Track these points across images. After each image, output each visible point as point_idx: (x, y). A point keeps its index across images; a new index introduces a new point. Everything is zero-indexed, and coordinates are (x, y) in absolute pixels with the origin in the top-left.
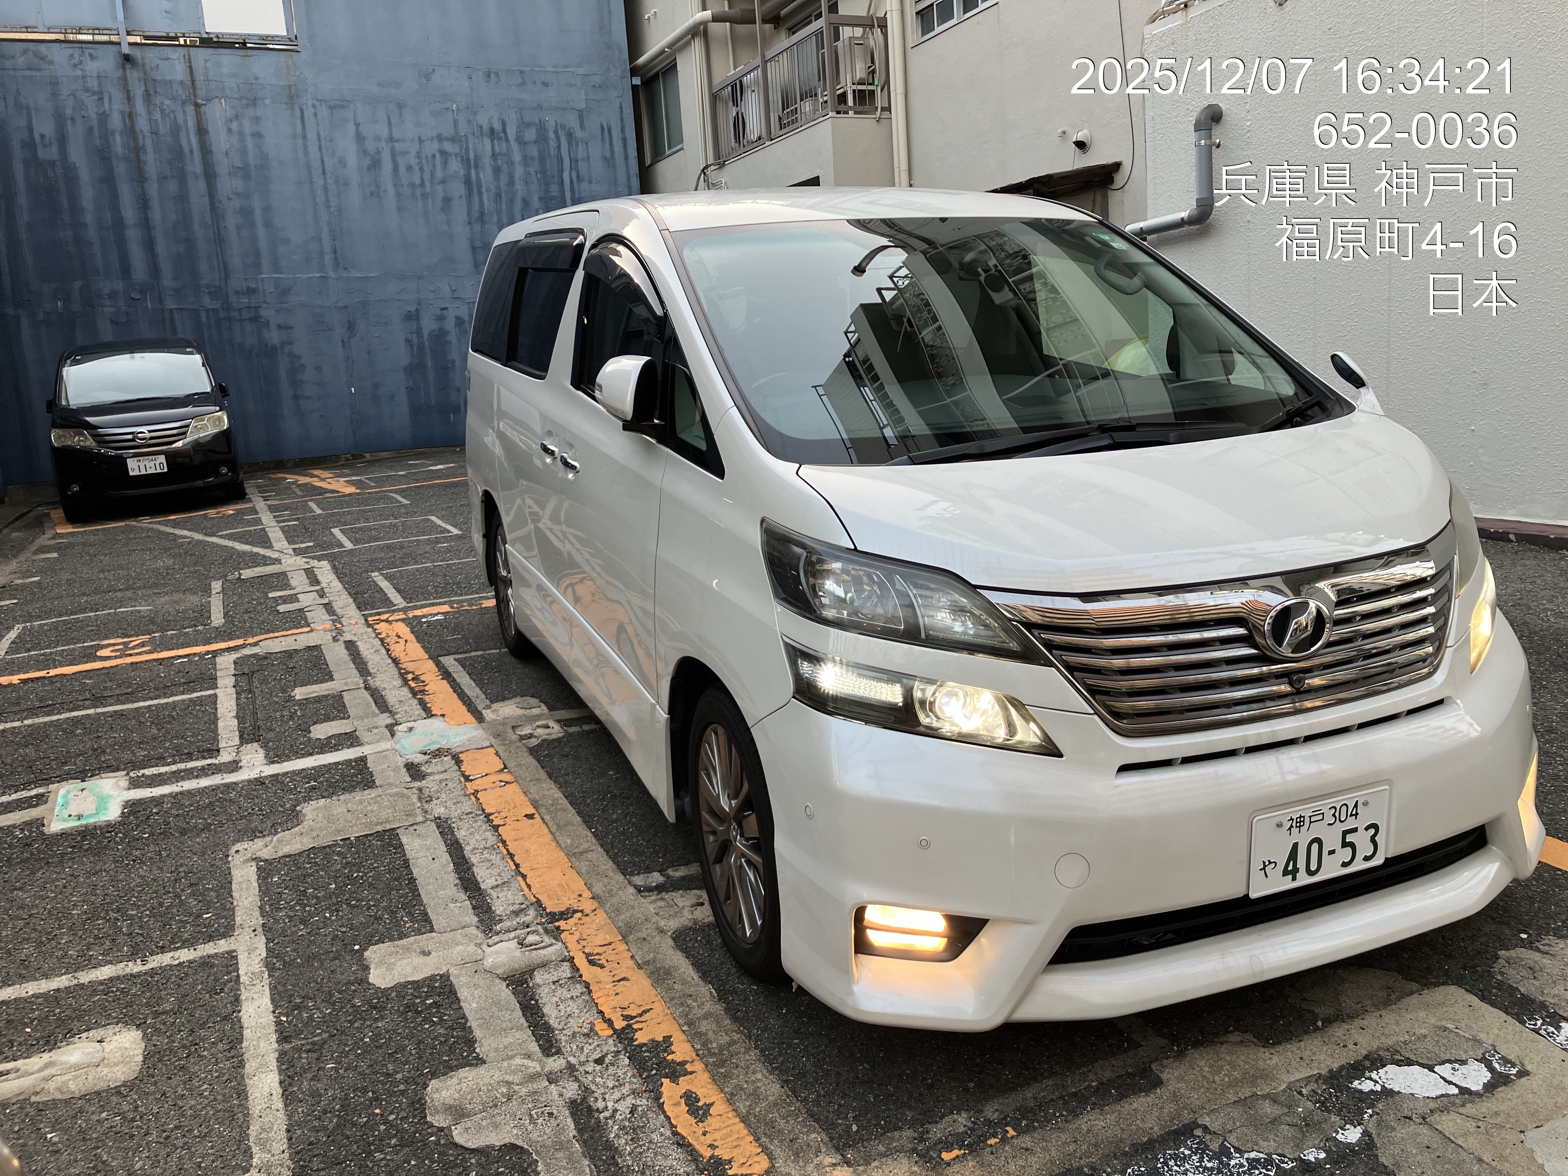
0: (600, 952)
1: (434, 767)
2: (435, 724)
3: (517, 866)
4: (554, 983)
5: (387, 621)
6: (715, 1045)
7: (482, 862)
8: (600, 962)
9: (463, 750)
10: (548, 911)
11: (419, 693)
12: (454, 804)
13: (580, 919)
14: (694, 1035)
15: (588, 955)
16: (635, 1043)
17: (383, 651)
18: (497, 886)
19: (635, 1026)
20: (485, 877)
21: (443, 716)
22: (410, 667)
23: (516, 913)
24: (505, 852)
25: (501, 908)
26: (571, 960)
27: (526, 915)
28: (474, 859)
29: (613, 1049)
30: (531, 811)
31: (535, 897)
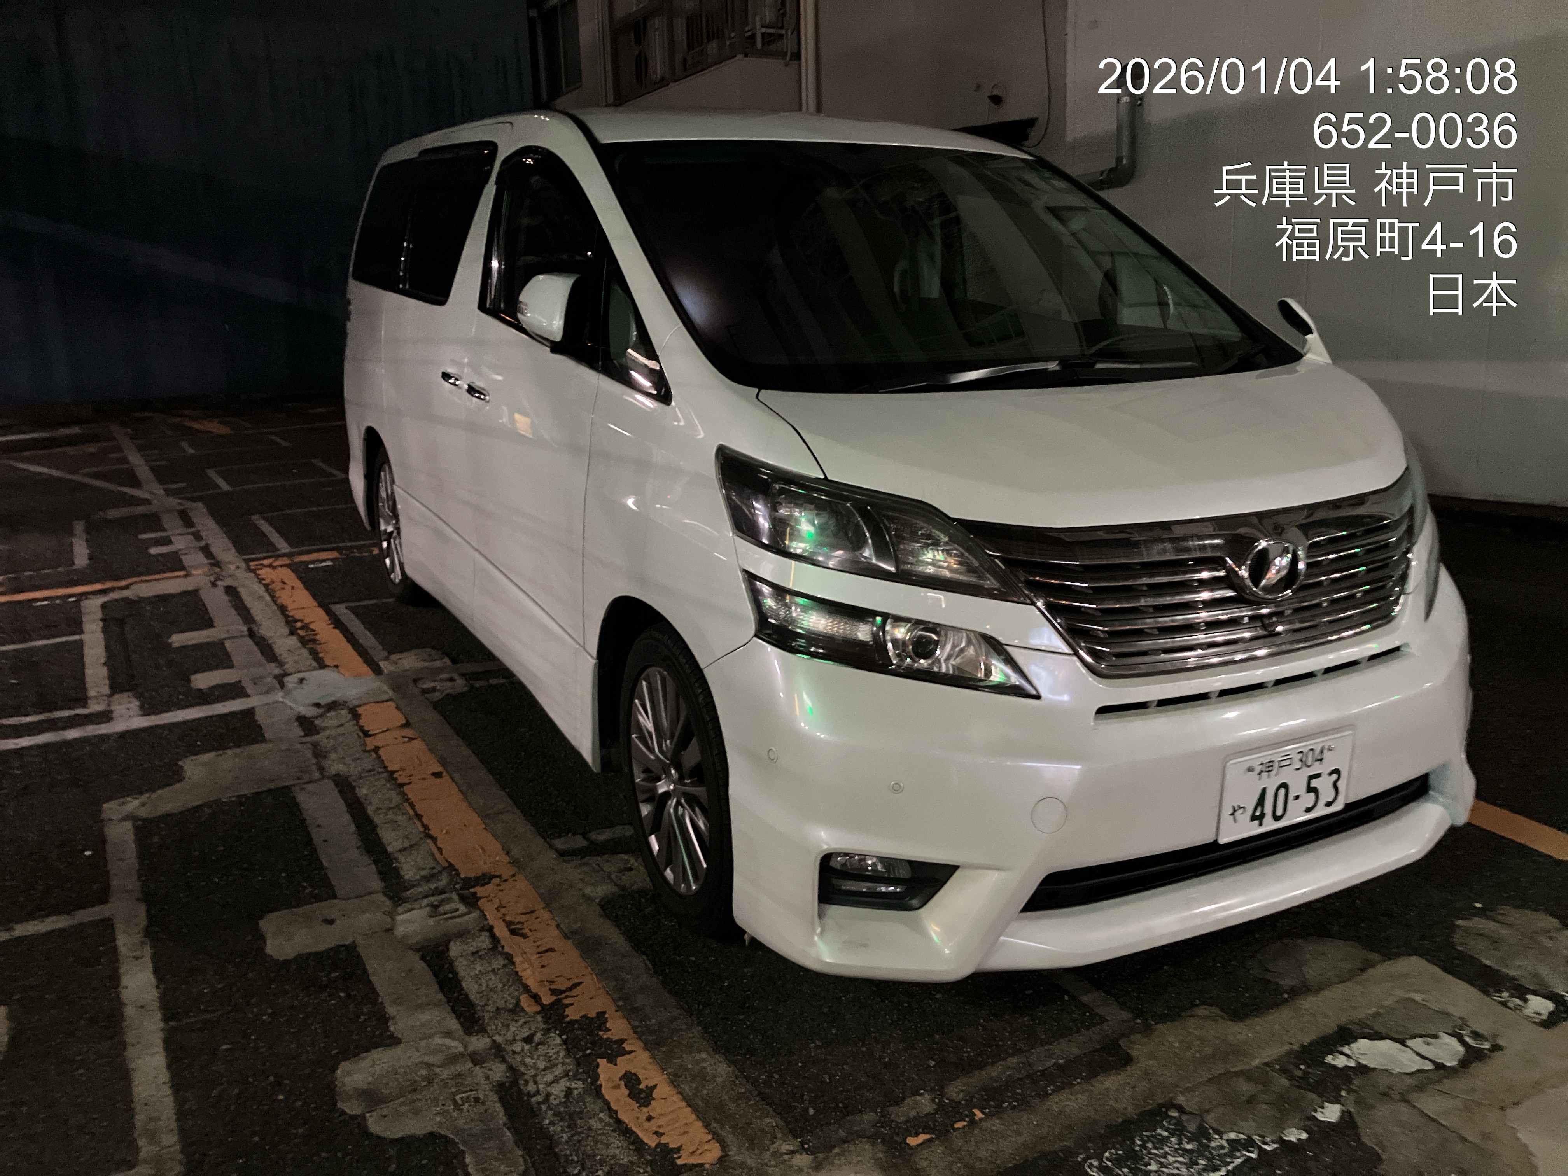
0: (522, 921)
1: (331, 720)
2: (327, 675)
3: (426, 827)
4: (473, 954)
5: (270, 566)
6: (653, 1021)
7: (386, 823)
8: (523, 931)
9: (361, 703)
10: (462, 876)
11: (309, 642)
12: (353, 761)
13: (499, 885)
14: (630, 1011)
15: (509, 924)
16: (567, 1020)
17: (268, 598)
18: (404, 849)
19: (566, 1001)
20: (392, 840)
21: (336, 666)
22: (298, 615)
23: (428, 879)
24: (411, 812)
25: (411, 874)
26: (491, 929)
27: (438, 880)
28: (377, 821)
29: (543, 1026)
30: (438, 768)
31: (447, 861)
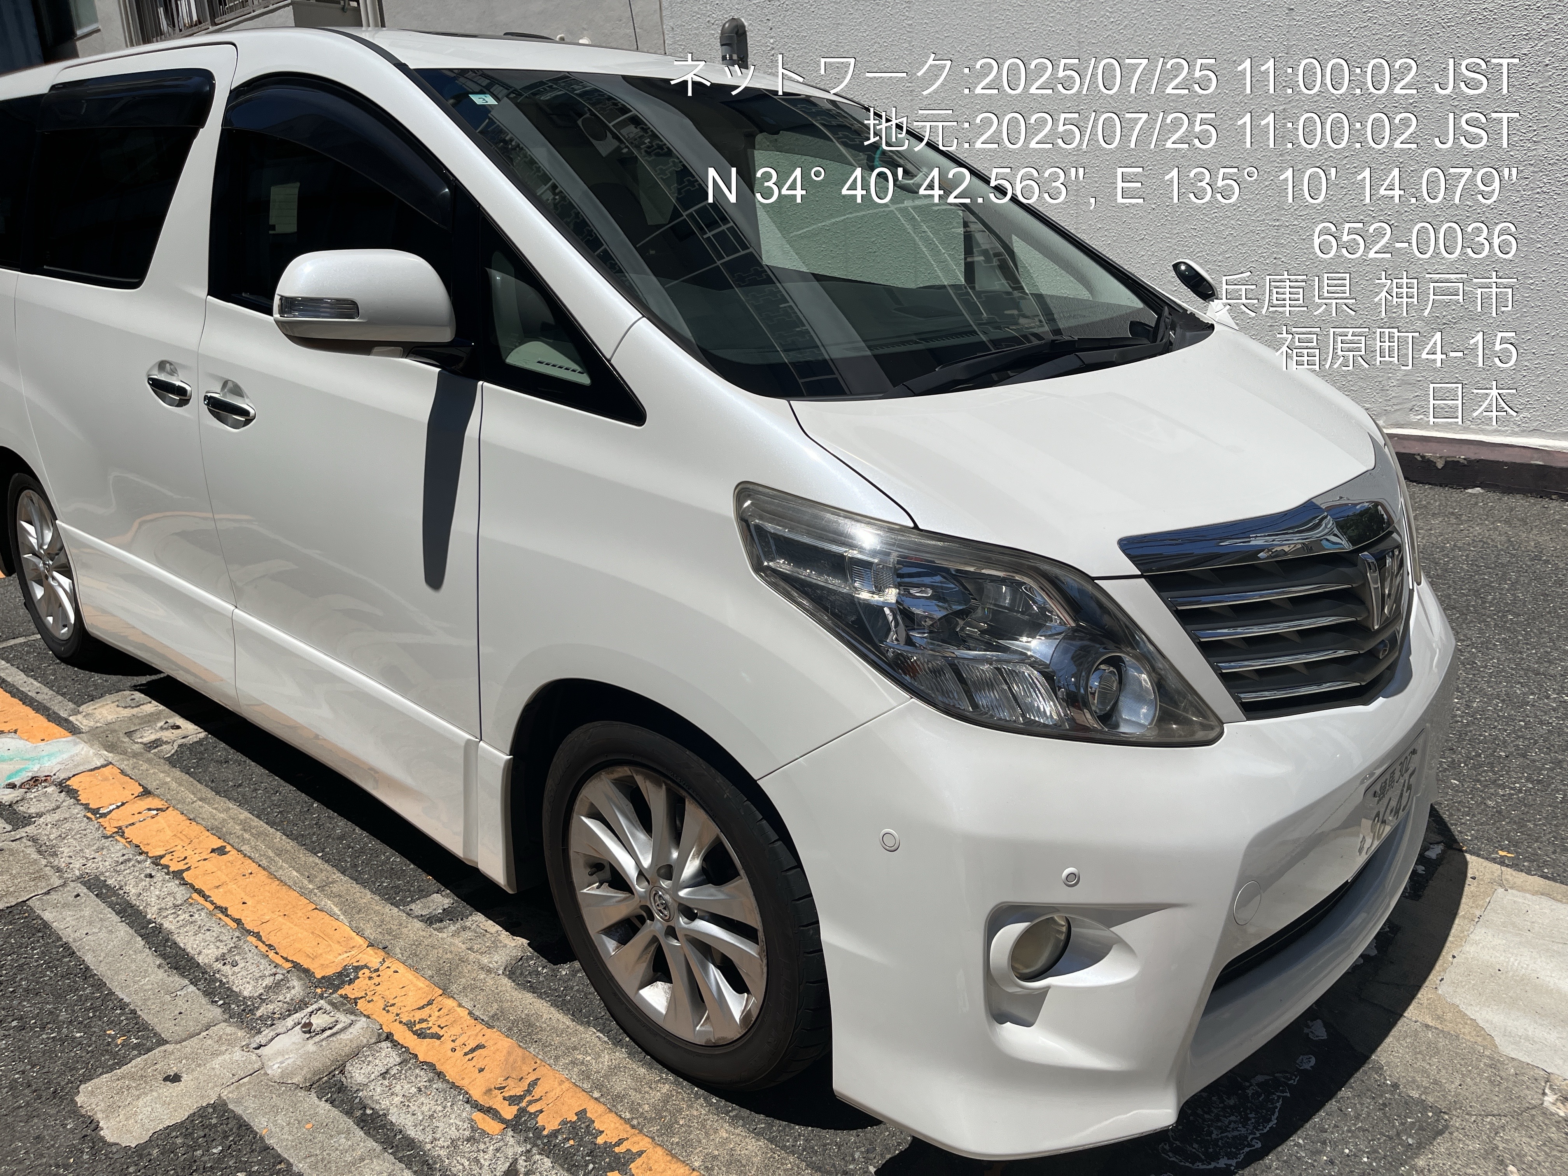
0: (424, 1017)
1: (37, 804)
2: (8, 744)
3: (238, 922)
4: (384, 1074)
7: (182, 926)
8: (432, 1031)
9: (67, 774)
10: (319, 976)
12: (96, 852)
13: (370, 978)
14: (613, 1100)
15: (410, 1025)
16: (545, 1132)
19: (532, 1109)
20: (199, 947)
21: (14, 731)
23: (276, 987)
24: (211, 907)
25: (249, 987)
26: (389, 1037)
27: (290, 989)
29: (519, 1150)
30: (219, 843)
31: (287, 960)
